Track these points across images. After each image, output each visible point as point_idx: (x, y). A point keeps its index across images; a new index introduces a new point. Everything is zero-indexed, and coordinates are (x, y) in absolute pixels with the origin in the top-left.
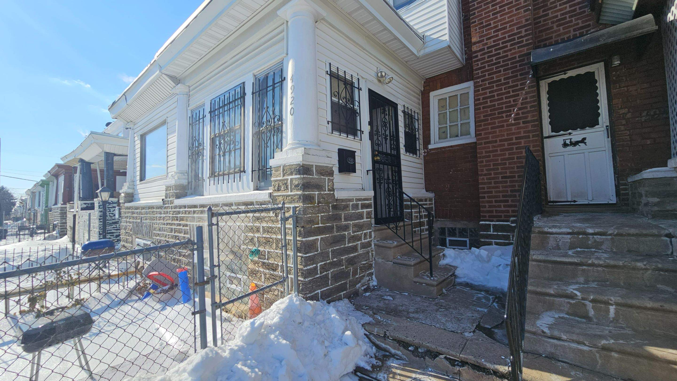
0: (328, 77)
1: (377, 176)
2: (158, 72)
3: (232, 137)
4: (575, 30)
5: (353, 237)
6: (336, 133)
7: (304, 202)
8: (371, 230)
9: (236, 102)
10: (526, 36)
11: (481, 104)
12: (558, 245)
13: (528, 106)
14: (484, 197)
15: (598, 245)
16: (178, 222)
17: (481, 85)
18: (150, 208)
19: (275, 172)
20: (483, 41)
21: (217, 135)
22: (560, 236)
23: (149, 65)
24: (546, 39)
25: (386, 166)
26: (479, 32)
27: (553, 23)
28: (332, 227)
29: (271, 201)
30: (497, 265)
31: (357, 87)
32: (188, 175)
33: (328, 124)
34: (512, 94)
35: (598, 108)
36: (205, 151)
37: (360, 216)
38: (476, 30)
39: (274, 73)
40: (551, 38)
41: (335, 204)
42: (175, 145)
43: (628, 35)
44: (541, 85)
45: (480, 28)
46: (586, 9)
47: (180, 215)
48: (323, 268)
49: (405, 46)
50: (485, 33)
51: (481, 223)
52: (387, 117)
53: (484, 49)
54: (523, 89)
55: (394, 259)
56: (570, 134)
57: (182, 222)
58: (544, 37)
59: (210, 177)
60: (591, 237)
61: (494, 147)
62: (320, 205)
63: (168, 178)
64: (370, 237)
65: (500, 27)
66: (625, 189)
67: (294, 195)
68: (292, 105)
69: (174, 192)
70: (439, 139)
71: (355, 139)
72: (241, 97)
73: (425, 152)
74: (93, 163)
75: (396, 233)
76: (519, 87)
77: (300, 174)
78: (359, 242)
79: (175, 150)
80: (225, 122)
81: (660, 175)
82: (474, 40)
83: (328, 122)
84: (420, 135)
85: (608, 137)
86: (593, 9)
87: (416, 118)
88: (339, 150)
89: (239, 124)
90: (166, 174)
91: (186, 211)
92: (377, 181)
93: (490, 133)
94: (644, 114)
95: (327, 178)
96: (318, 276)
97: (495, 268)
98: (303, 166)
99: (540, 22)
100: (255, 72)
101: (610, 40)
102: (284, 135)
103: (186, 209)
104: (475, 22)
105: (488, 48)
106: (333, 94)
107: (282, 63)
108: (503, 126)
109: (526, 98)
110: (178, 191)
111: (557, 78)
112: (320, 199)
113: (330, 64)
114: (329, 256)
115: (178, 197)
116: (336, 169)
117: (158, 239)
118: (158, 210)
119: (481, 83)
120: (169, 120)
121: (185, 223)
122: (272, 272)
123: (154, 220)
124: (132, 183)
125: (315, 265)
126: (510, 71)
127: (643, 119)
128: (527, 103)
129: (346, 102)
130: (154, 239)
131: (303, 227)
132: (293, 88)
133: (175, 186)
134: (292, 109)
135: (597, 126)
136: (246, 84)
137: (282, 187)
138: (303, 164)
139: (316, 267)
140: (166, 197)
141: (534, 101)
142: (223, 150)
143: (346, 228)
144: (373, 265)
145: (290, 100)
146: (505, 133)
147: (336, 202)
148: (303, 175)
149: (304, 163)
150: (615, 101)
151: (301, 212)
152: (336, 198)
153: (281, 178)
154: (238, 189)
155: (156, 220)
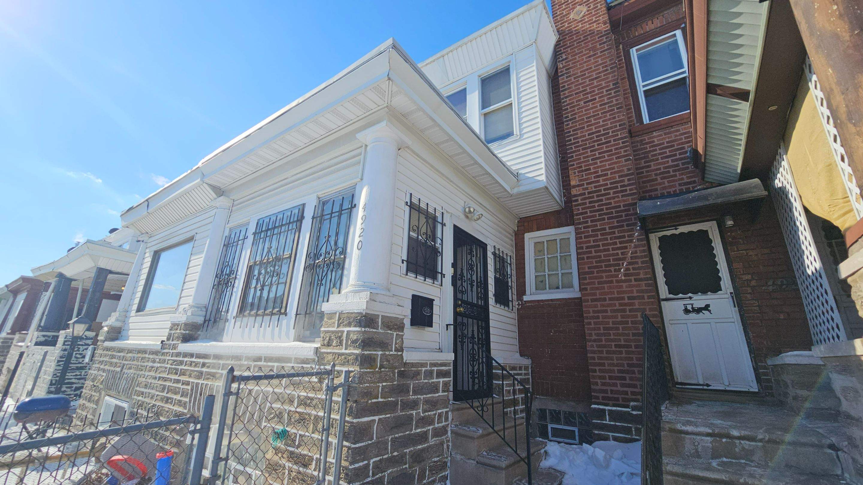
0: (407, 209)
1: (459, 333)
2: (199, 180)
3: (277, 267)
4: (680, 185)
5: (423, 418)
6: (411, 275)
7: (361, 365)
8: (448, 409)
9: (291, 225)
10: (629, 185)
11: (584, 253)
12: (697, 451)
13: (639, 261)
14: (595, 371)
15: (748, 454)
16: (176, 377)
17: (583, 233)
18: (140, 351)
19: (327, 320)
20: (583, 185)
21: (258, 263)
22: (698, 437)
23: (189, 171)
24: (651, 191)
25: (470, 320)
26: (578, 176)
27: (656, 175)
28: (395, 403)
29: (317, 359)
30: (618, 473)
31: (441, 222)
32: (207, 311)
33: (403, 263)
34: (619, 245)
35: (718, 271)
36: (237, 281)
37: (434, 388)
38: (575, 173)
39: (343, 198)
40: (656, 190)
41: (403, 369)
42: (199, 269)
43: (738, 197)
44: (651, 238)
45: (579, 172)
46: (690, 166)
47: (183, 367)
48: (378, 467)
49: (497, 182)
50: (584, 177)
51: (593, 406)
52: (474, 259)
53: (584, 194)
54: (631, 241)
55: (478, 455)
56: (690, 298)
57: (182, 378)
58: (649, 188)
59: (237, 316)
60: (737, 441)
61: (602, 306)
62: (382, 370)
63: (177, 313)
64: (447, 419)
65: (600, 173)
66: (766, 374)
67: (350, 355)
68: (361, 238)
69: (182, 333)
70: (536, 289)
71: (434, 283)
72: (298, 220)
73: (519, 305)
74: (75, 280)
75: (482, 417)
76: (627, 238)
77: (360, 326)
78: (431, 427)
79: (197, 276)
80: (271, 247)
81: (805, 361)
82: (573, 183)
83: (403, 260)
84: (512, 282)
85: (735, 306)
86: (696, 166)
87: (509, 262)
88: (414, 296)
89: (290, 252)
90: (176, 306)
91: (192, 362)
92: (458, 340)
93: (597, 289)
94: (770, 283)
95: (395, 334)
96: (369, 479)
97: (617, 478)
98: (366, 316)
99: (643, 173)
100: (319, 193)
101: (719, 201)
102: (345, 272)
103: (193, 359)
104: (574, 165)
105: (589, 193)
106: (411, 229)
107: (354, 187)
108: (611, 282)
109: (636, 252)
110: (187, 332)
111: (668, 233)
112: (384, 362)
113: (411, 194)
114: (387, 449)
115: (186, 339)
116: (407, 322)
117: (139, 401)
118: (151, 356)
119: (583, 230)
120: (197, 237)
121: (187, 380)
122: (301, 469)
123: (142, 370)
124: (124, 313)
125: (366, 462)
126: (615, 220)
127: (771, 288)
128: (636, 257)
129: (426, 238)
130: (133, 399)
131: (356, 402)
132: (364, 217)
133: (186, 324)
134: (360, 243)
135: (720, 292)
136: (306, 205)
137: (335, 342)
138: (366, 313)
139: (368, 465)
140: (168, 339)
141: (645, 256)
142: (262, 283)
143: (414, 405)
144: (449, 464)
145: (358, 232)
146: (615, 291)
147: (404, 367)
148: (365, 327)
149: (368, 312)
150: (735, 265)
151: (356, 379)
152: (404, 361)
153: (335, 328)
154: (273, 336)
155: (145, 371)
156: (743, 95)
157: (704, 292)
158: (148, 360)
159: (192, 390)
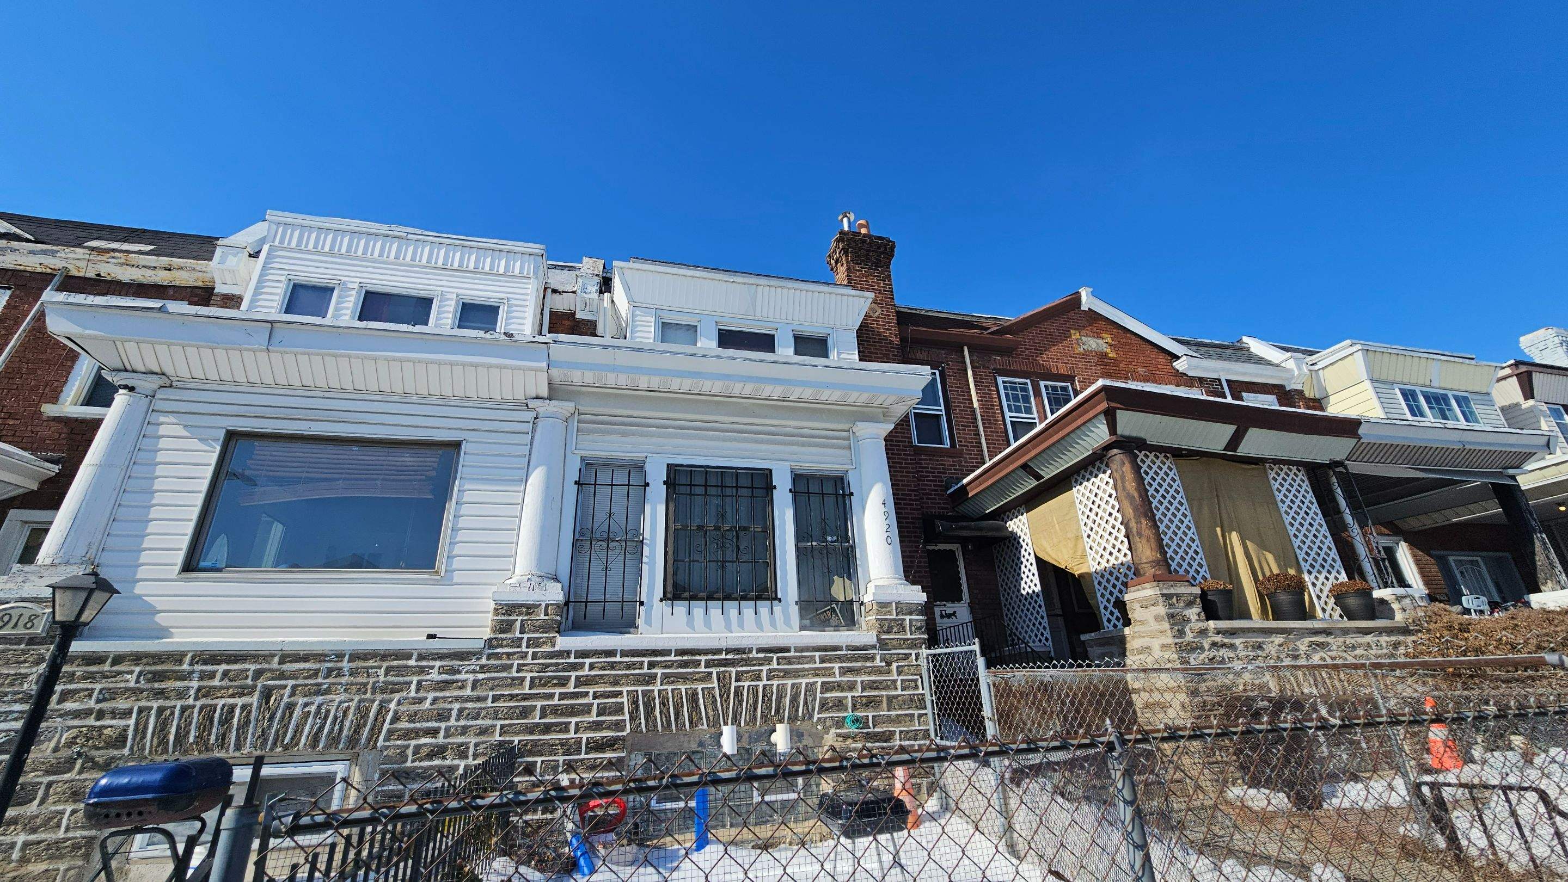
10: (915, 500)
29: (878, 645)
32: (565, 587)
34: (908, 554)
35: (961, 584)
36: (646, 548)
46: (945, 493)
47: (583, 672)
54: (918, 552)
57: (592, 689)
59: (667, 599)
67: (916, 639)
72: (760, 487)
76: (914, 549)
77: (923, 615)
85: (971, 613)
91: (611, 663)
100: (793, 464)
103: (616, 659)
107: (843, 473)
120: (470, 448)
121: (610, 689)
130: (385, 747)
135: (962, 602)
136: (774, 472)
150: (970, 580)
153: (894, 617)
154: (759, 626)
155: (418, 690)
156: (1038, 477)
157: (953, 602)
158: (422, 670)
159: (635, 703)
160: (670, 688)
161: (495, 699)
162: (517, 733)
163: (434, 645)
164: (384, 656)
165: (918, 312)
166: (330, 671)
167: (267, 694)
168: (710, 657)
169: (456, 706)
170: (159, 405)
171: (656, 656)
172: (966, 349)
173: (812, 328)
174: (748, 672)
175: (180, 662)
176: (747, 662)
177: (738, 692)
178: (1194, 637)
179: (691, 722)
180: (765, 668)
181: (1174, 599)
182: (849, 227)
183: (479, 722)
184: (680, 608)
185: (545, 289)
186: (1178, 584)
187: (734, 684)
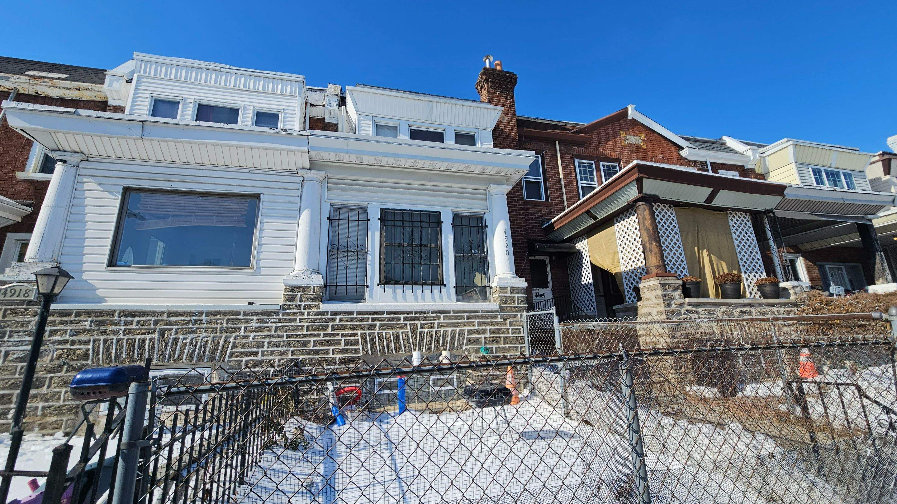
9: (428, 224)
10: (524, 231)
13: (526, 271)
16: (330, 332)
21: (396, 245)
29: (499, 310)
35: (548, 279)
36: (369, 256)
46: (541, 228)
47: (337, 323)
54: (524, 260)
56: (538, 290)
57: (340, 332)
59: (382, 284)
67: (521, 307)
69: (319, 295)
72: (436, 222)
77: (525, 294)
85: (553, 294)
91: (351, 318)
94: (562, 285)
100: (455, 209)
102: (490, 265)
103: (354, 316)
107: (482, 214)
109: (525, 266)
120: (265, 198)
121: (350, 332)
123: (234, 332)
127: (562, 288)
135: (548, 288)
136: (442, 214)
137: (509, 302)
141: (529, 269)
150: (553, 277)
153: (509, 295)
154: (434, 299)
155: (245, 332)
156: (595, 218)
157: (543, 288)
158: (246, 321)
159: (365, 339)
160: (384, 332)
161: (288, 336)
162: (302, 354)
163: (252, 307)
164: (225, 313)
165: (530, 120)
166: (196, 321)
167: (162, 333)
168: (406, 316)
169: (267, 340)
170: (82, 171)
171: (376, 315)
172: (557, 142)
173: (466, 129)
174: (427, 324)
175: (113, 316)
176: (426, 318)
177: (421, 334)
178: (676, 307)
179: (396, 350)
180: (436, 322)
181: (667, 287)
182: (490, 65)
183: (280, 348)
184: (389, 289)
185: (306, 103)
186: (670, 278)
187: (419, 330)
